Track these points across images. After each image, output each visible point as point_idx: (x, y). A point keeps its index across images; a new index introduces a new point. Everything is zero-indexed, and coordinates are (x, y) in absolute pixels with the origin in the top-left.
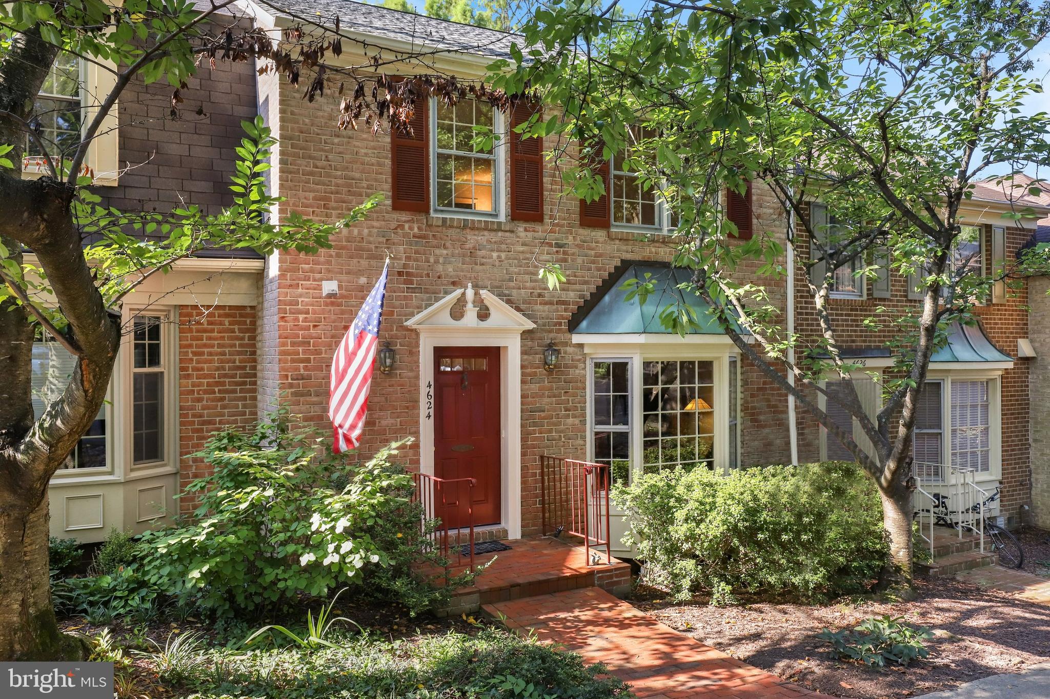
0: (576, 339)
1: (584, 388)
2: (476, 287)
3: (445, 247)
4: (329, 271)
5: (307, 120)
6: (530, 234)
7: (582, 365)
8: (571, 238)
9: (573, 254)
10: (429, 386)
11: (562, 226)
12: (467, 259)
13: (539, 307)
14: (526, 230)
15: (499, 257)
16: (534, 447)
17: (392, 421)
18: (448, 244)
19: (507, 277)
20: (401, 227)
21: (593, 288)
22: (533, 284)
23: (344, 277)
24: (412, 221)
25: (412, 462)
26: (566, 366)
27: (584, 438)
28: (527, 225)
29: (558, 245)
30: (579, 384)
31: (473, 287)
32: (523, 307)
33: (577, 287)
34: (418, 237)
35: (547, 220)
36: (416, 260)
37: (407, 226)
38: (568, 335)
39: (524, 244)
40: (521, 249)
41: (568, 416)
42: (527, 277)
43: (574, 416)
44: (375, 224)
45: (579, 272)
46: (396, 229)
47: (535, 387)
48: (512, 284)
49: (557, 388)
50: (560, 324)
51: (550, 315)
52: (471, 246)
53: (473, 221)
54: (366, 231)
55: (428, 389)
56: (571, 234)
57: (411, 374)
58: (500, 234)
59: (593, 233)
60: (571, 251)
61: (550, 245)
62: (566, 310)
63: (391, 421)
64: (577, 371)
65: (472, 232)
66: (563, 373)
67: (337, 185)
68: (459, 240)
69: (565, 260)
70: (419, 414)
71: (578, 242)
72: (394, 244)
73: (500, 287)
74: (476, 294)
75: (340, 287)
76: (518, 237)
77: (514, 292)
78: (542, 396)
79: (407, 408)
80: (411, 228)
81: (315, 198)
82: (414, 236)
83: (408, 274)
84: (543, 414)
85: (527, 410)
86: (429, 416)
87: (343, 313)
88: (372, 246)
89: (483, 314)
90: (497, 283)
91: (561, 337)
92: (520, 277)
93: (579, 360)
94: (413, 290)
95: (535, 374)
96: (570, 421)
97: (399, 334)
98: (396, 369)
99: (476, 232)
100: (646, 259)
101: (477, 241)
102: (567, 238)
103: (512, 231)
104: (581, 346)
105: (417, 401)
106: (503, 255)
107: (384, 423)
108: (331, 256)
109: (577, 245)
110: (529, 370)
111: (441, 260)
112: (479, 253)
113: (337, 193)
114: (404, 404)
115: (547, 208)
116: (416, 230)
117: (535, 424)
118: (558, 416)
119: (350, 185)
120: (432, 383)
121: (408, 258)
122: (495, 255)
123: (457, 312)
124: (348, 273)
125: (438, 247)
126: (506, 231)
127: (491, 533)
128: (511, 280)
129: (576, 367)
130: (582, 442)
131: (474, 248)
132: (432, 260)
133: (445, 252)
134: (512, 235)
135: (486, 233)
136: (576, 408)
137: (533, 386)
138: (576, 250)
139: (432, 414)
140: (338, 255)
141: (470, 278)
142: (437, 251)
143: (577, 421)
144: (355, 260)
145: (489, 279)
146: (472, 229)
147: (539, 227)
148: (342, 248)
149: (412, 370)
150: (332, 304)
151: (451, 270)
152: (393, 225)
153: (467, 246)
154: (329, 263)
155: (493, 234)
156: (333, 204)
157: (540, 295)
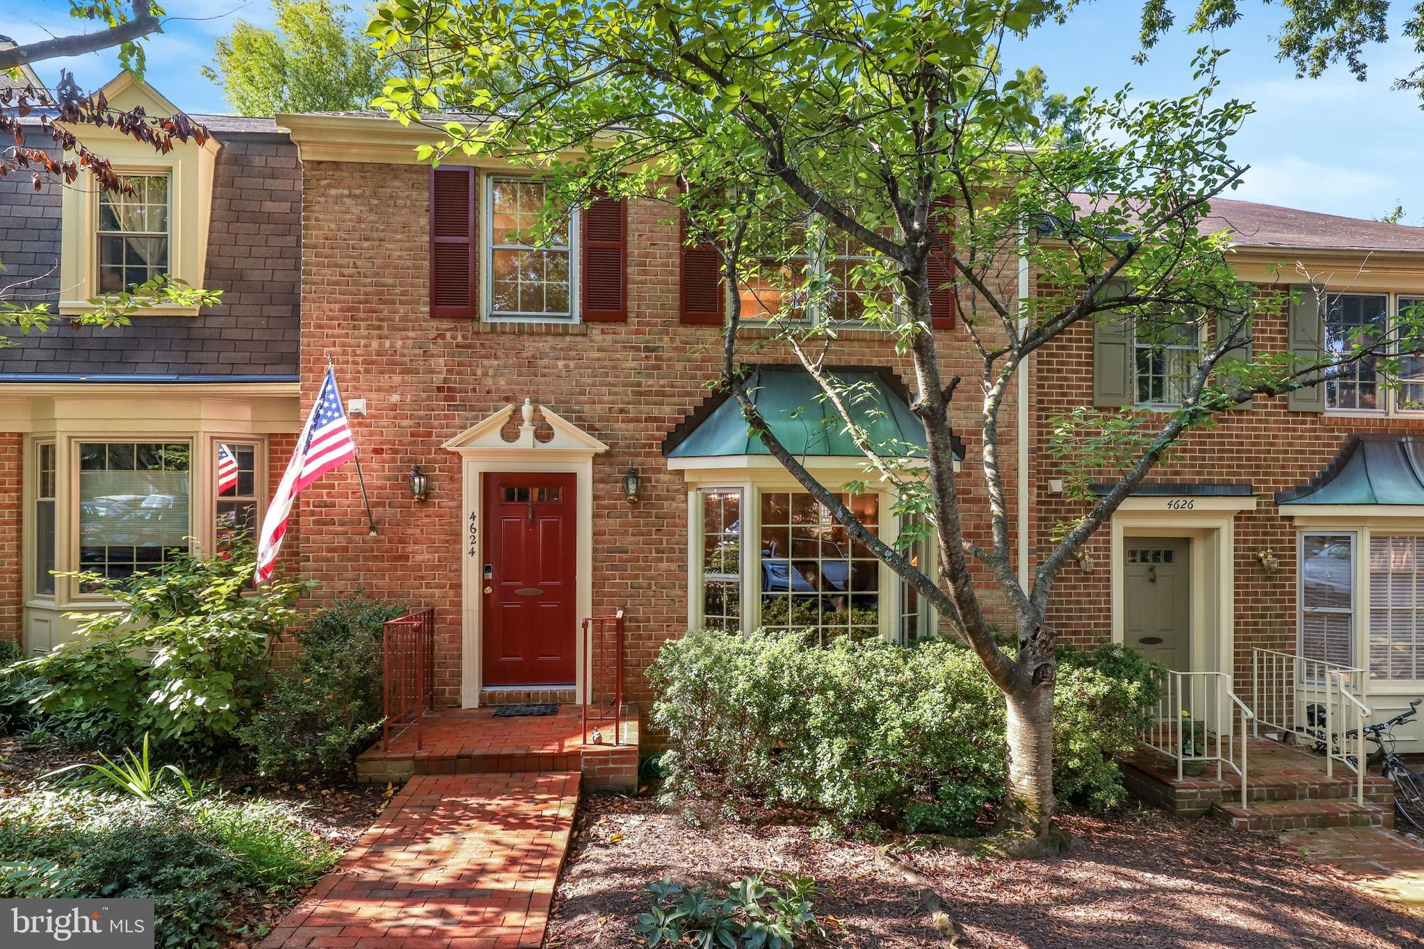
0: (673, 464)
1: (686, 526)
2: (535, 402)
3: (496, 358)
4: (356, 388)
5: (333, 226)
6: (609, 337)
7: (682, 497)
8: (666, 339)
9: (670, 359)
10: (473, 517)
11: (655, 325)
12: (524, 370)
13: (621, 425)
14: (603, 332)
15: (566, 366)
16: (612, 595)
17: (430, 556)
18: (500, 353)
19: (578, 389)
20: (442, 336)
21: (699, 401)
22: (612, 398)
23: (374, 395)
24: (456, 329)
25: (452, 604)
26: (658, 498)
27: (685, 588)
28: (606, 327)
29: (647, 349)
30: (677, 520)
31: (532, 402)
32: (598, 425)
33: (676, 399)
34: (463, 347)
35: (633, 319)
36: (459, 373)
37: (448, 335)
38: (662, 460)
39: (599, 350)
40: (597, 355)
41: (661, 560)
42: (605, 389)
43: (669, 560)
44: (411, 334)
45: (679, 382)
46: (435, 338)
47: (613, 523)
48: (582, 398)
49: (646, 525)
50: (651, 446)
51: (637, 435)
52: (530, 354)
53: (530, 325)
54: (399, 343)
55: (471, 521)
56: (668, 334)
57: (452, 504)
58: (568, 339)
59: (699, 333)
60: (666, 355)
61: (638, 349)
62: (658, 429)
63: (427, 556)
64: (674, 505)
65: (531, 339)
66: (653, 506)
67: (366, 294)
68: (513, 348)
69: (659, 368)
70: (461, 549)
71: (677, 343)
72: (432, 356)
73: (567, 402)
74: (535, 410)
75: (369, 406)
76: (592, 341)
77: (587, 407)
78: (625, 533)
79: (447, 542)
80: (453, 337)
81: (341, 310)
82: (457, 346)
83: (450, 389)
84: (624, 556)
85: (603, 550)
86: (472, 553)
87: (371, 434)
88: (407, 359)
89: (543, 433)
90: (563, 398)
91: (652, 462)
92: (594, 390)
93: (677, 491)
94: (456, 408)
95: (614, 507)
96: (665, 565)
97: (438, 457)
98: (434, 497)
99: (537, 338)
100: (779, 362)
101: (538, 349)
102: (661, 340)
103: (585, 335)
104: (680, 473)
105: (459, 534)
106: (572, 364)
107: (419, 558)
108: (359, 372)
109: (676, 349)
110: (606, 502)
111: (491, 372)
112: (540, 362)
113: (366, 302)
114: (443, 537)
115: (632, 305)
116: (460, 339)
117: (614, 568)
118: (646, 559)
119: (382, 293)
120: (477, 514)
121: (450, 371)
122: (561, 364)
123: (510, 433)
124: (379, 390)
125: (485, 357)
126: (576, 335)
127: (553, 694)
128: (582, 393)
129: (673, 499)
130: (681, 593)
131: (534, 357)
132: (479, 372)
133: (496, 363)
134: (584, 339)
135: (549, 338)
136: (672, 551)
137: (611, 521)
138: (674, 354)
139: (476, 549)
140: (367, 371)
141: (528, 393)
142: (486, 362)
143: (674, 566)
144: (386, 376)
145: (553, 392)
146: (532, 334)
147: (621, 328)
148: (372, 362)
149: (453, 499)
150: (360, 424)
151: (503, 383)
152: (433, 334)
153: (525, 355)
154: (356, 379)
155: (560, 338)
156: (362, 315)
157: (622, 411)
